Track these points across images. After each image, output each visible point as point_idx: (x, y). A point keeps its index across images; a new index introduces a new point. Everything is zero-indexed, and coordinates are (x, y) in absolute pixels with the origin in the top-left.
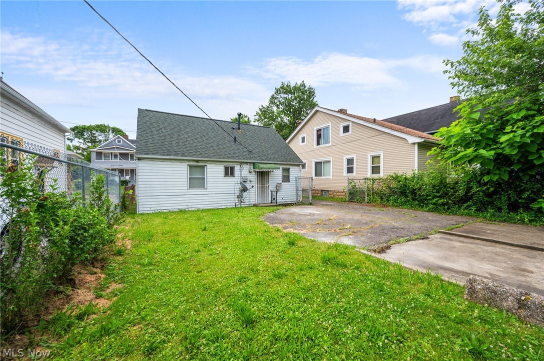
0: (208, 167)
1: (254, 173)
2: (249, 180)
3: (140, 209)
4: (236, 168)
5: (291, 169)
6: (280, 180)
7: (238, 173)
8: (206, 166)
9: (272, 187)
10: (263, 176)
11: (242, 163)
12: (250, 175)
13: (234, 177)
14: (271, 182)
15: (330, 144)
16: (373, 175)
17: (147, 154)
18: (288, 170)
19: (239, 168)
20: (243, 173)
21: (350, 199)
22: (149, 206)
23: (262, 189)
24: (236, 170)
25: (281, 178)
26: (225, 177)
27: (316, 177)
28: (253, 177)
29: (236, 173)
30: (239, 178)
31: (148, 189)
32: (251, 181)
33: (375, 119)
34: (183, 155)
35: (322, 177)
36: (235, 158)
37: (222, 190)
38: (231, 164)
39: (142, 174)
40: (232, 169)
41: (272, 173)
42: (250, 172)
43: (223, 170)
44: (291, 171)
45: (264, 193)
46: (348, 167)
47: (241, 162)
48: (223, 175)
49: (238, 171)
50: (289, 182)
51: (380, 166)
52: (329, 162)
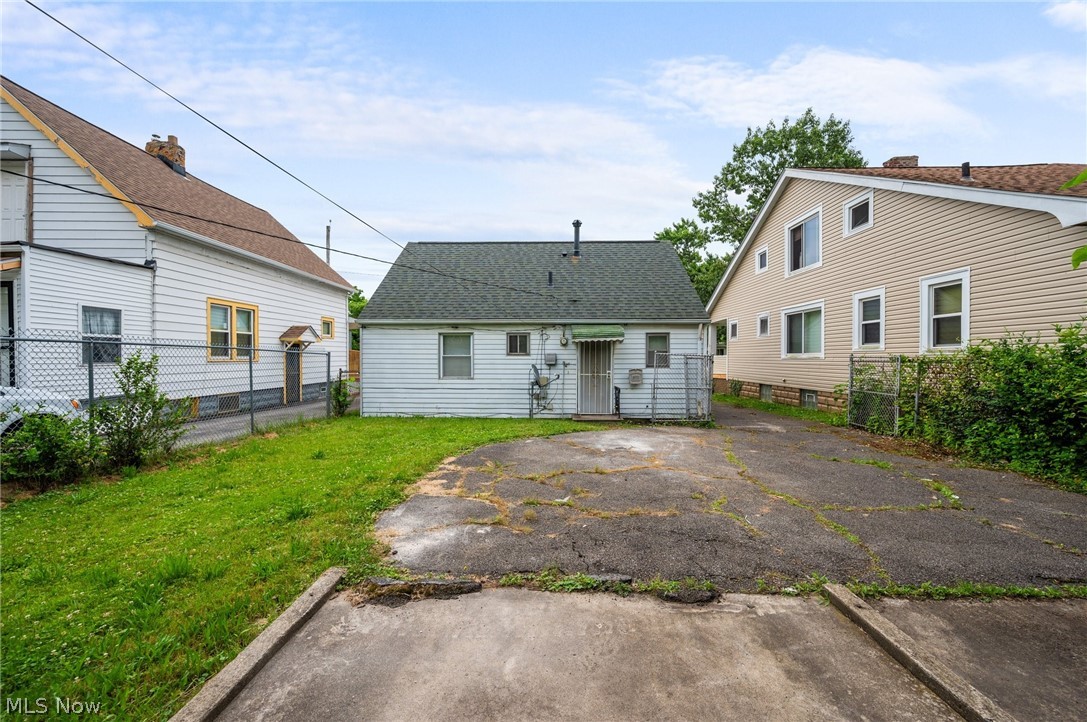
0: (476, 337)
1: (573, 347)
2: (561, 362)
3: (365, 410)
4: (532, 337)
5: (671, 336)
6: (640, 361)
7: (537, 347)
8: (472, 333)
9: (618, 376)
10: (595, 353)
11: (544, 326)
12: (562, 352)
13: (529, 355)
14: (616, 366)
15: (819, 264)
16: (939, 348)
17: (375, 317)
18: (664, 338)
19: (538, 337)
20: (547, 347)
21: (856, 420)
22: (378, 405)
23: (592, 382)
24: (532, 342)
25: (644, 356)
26: (508, 355)
27: (790, 355)
28: (571, 355)
29: (532, 347)
30: (539, 357)
31: (376, 376)
32: (565, 365)
33: (966, 167)
34: (431, 316)
35: (803, 355)
36: (530, 317)
37: (503, 381)
38: (522, 330)
39: (368, 351)
40: (525, 338)
41: (618, 346)
42: (565, 345)
43: (505, 342)
44: (671, 341)
45: (598, 393)
46: (865, 326)
47: (542, 324)
48: (505, 352)
49: (538, 342)
50: (668, 366)
51: (959, 317)
52: (818, 312)
